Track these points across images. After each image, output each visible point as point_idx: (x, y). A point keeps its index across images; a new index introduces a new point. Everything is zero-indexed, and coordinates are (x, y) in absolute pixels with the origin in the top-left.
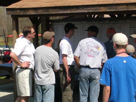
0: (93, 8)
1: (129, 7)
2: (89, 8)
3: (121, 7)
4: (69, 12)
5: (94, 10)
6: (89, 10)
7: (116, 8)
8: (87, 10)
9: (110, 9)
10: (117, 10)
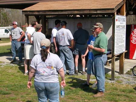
4: (57, 13)
6: (68, 12)
10: (84, 13)
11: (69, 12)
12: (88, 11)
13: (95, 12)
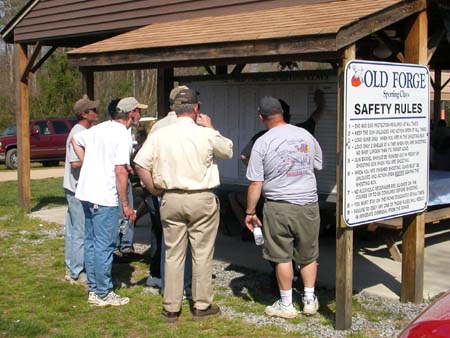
0: (196, 52)
1: (258, 47)
2: (190, 52)
3: (245, 47)
4: (159, 60)
5: (198, 55)
6: (190, 55)
7: (235, 52)
8: (187, 55)
9: (225, 52)
10: (236, 56)
11: (193, 54)
12: (251, 47)
13: (273, 52)
